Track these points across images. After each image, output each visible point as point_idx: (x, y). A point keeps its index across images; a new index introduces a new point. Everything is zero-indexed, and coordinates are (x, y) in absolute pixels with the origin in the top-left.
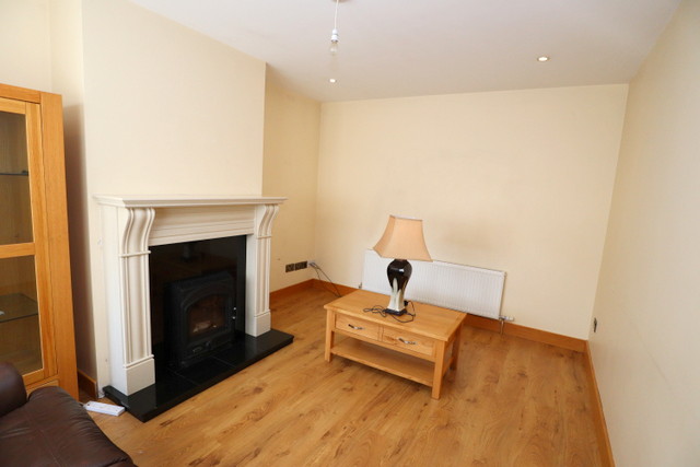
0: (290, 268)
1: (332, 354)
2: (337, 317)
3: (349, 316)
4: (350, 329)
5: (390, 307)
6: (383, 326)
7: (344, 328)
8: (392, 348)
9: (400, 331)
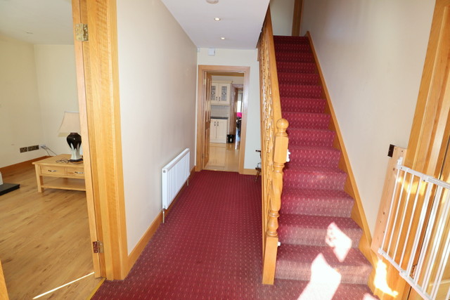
0: (23, 150)
1: (42, 189)
2: (41, 167)
3: (47, 166)
4: (49, 173)
5: (72, 158)
6: (67, 167)
7: (46, 172)
8: (73, 177)
9: (76, 169)
